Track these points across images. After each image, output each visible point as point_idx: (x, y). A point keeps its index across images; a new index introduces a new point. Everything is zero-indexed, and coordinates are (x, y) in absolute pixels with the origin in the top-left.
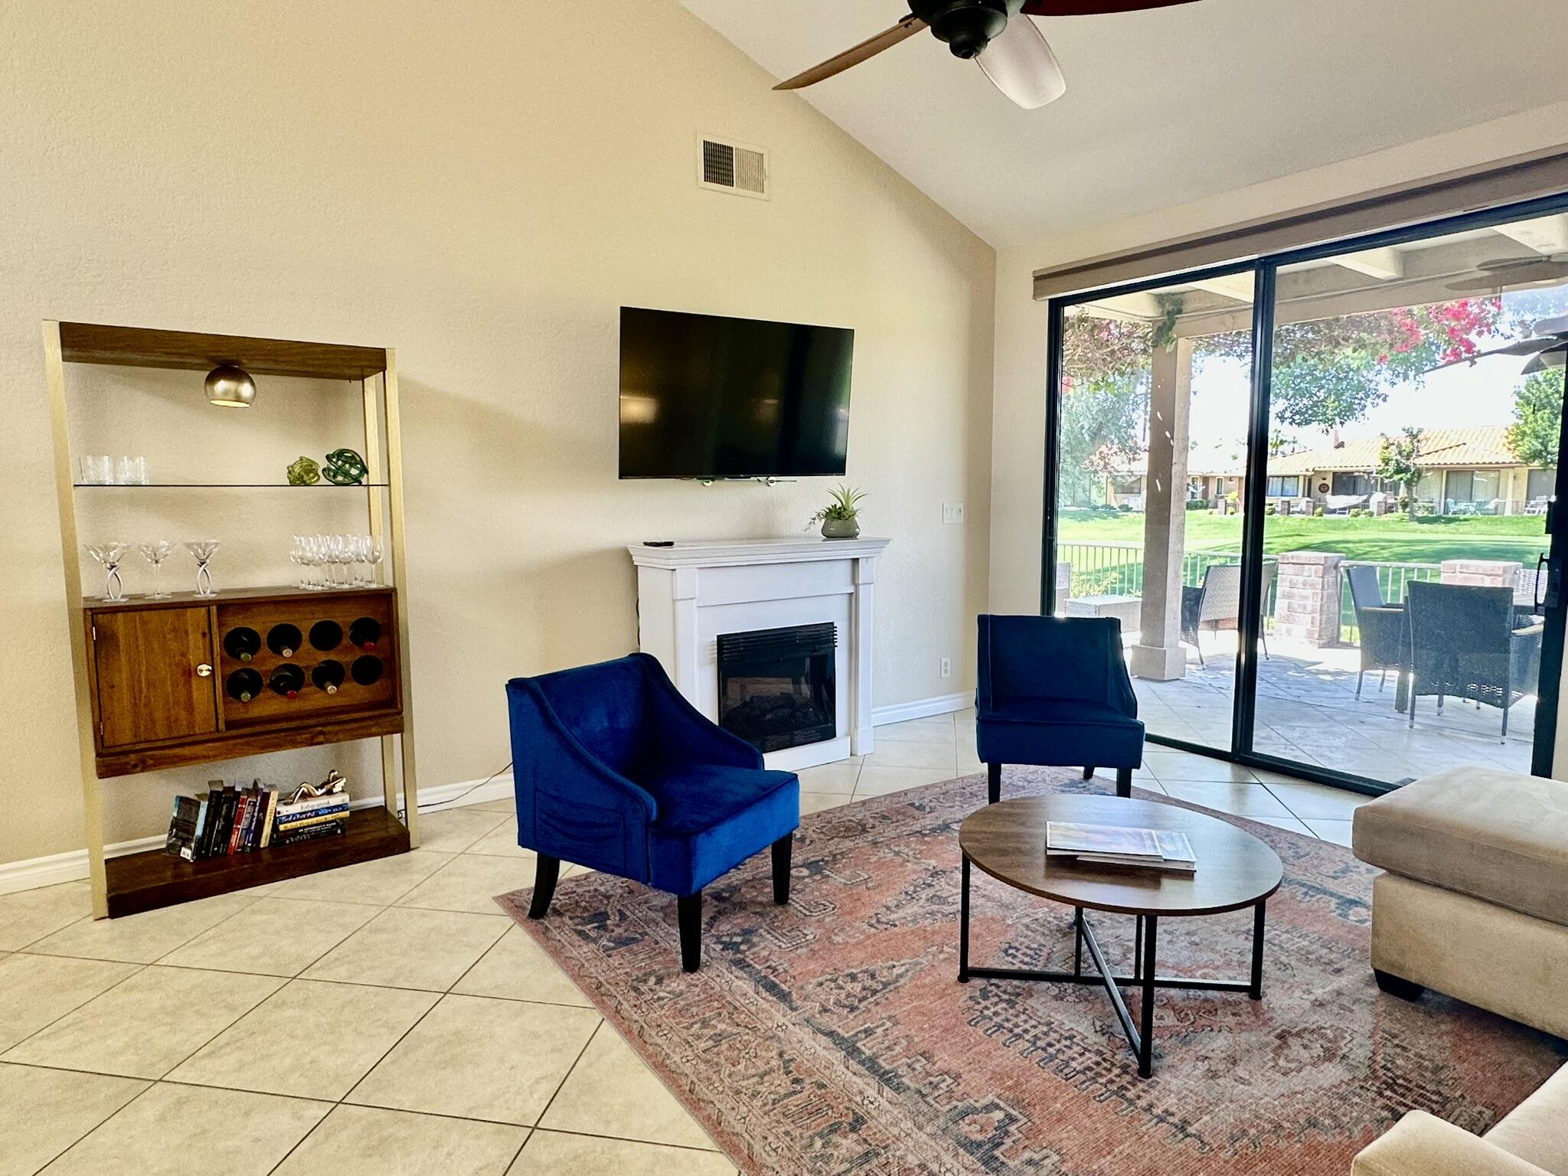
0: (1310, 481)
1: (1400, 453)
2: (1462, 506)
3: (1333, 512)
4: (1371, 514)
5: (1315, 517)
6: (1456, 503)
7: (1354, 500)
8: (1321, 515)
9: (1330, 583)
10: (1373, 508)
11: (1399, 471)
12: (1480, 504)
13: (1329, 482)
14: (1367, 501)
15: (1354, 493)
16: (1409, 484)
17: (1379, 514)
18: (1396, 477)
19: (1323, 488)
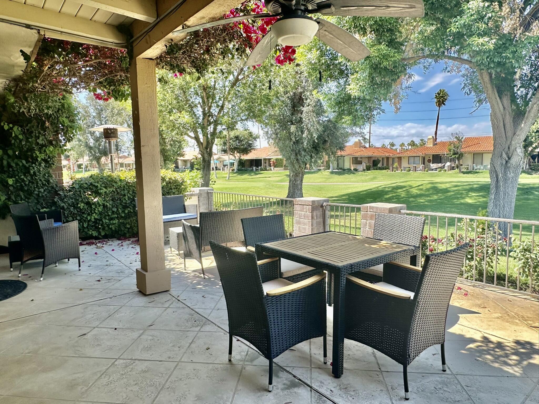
0: (424, 158)
1: (454, 147)
2: (479, 167)
3: (433, 170)
4: (446, 171)
5: (426, 172)
6: (476, 166)
7: (440, 165)
8: (427, 171)
9: (318, 216)
10: (446, 168)
11: (454, 154)
12: (485, 166)
13: (431, 158)
14: (444, 166)
15: (440, 163)
16: (459, 159)
17: (448, 171)
18: (453, 156)
19: (429, 161)
